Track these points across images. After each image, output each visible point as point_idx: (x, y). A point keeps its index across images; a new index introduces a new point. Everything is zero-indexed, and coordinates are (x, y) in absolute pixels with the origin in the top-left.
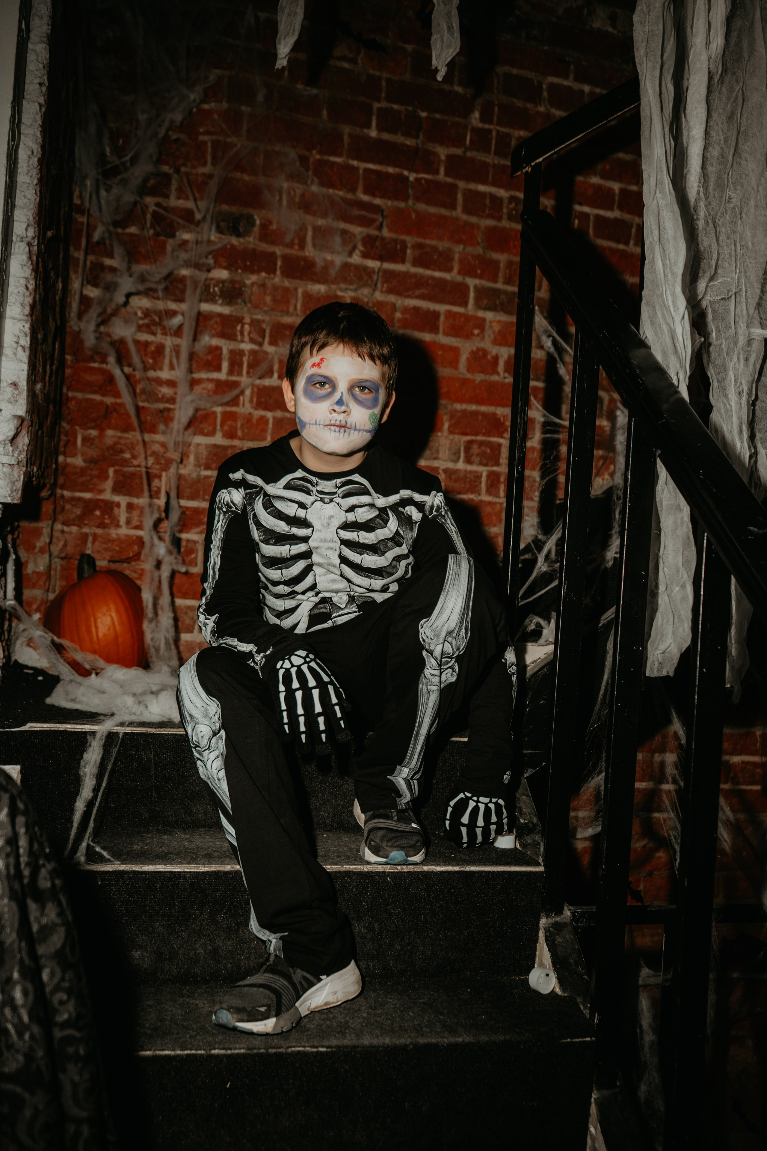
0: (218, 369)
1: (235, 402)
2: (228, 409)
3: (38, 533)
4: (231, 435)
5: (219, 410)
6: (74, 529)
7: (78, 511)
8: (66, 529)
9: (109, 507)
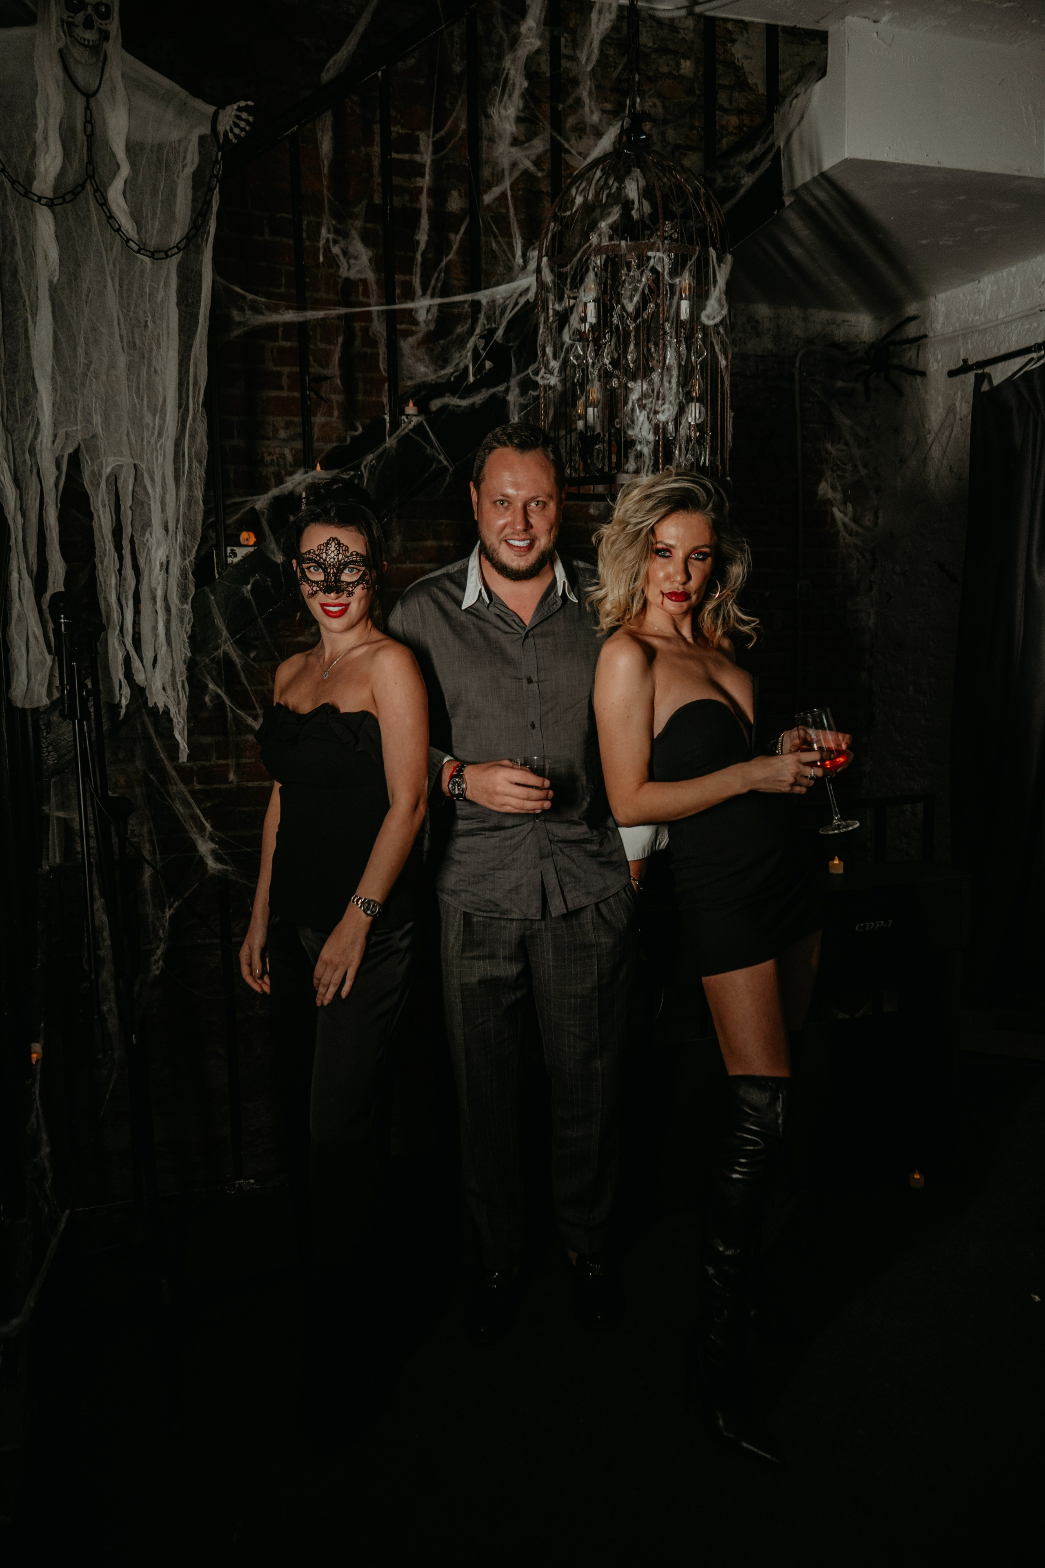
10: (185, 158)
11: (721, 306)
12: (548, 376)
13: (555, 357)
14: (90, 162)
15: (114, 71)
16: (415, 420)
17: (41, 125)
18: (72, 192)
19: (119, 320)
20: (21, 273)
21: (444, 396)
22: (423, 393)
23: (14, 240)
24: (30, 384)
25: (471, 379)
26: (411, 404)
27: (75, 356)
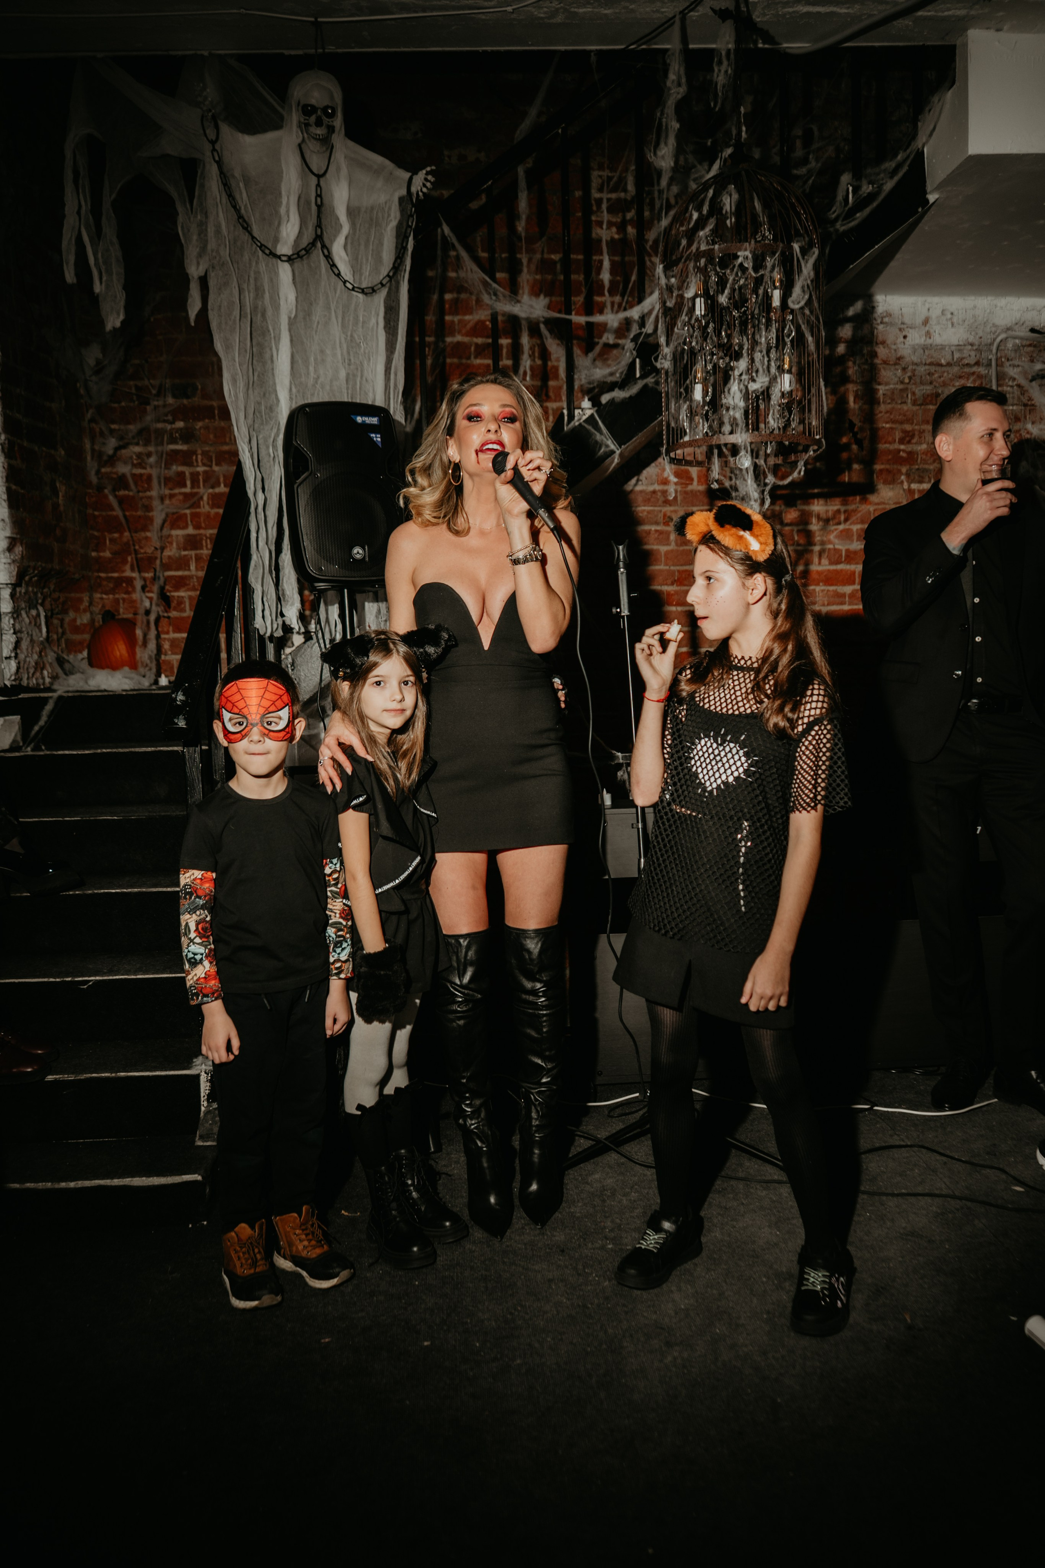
0: (185, 486)
1: (196, 505)
2: (194, 511)
3: (80, 600)
4: (197, 527)
5: (188, 512)
6: (111, 596)
7: (111, 585)
8: (104, 596)
9: (130, 581)
10: (389, 215)
11: (804, 291)
12: (663, 361)
13: (668, 345)
14: (319, 225)
15: (339, 155)
16: (588, 413)
17: (284, 201)
18: (305, 249)
19: (340, 343)
20: (269, 313)
21: (613, 390)
22: (596, 390)
23: (264, 290)
24: (273, 396)
25: (638, 375)
26: (586, 399)
27: (308, 374)
